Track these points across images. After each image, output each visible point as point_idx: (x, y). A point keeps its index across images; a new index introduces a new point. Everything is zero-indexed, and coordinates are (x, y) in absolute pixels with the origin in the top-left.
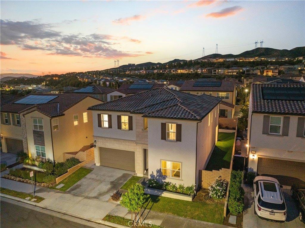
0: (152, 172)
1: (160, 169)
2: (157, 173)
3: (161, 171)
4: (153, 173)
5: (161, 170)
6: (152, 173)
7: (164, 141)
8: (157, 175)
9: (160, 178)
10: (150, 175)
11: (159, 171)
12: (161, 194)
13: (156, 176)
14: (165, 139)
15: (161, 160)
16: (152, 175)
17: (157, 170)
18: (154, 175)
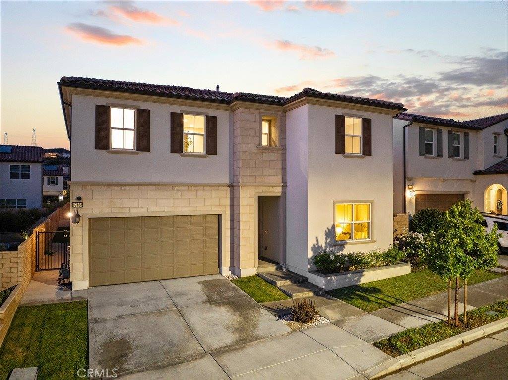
0: (317, 237)
1: (334, 226)
2: (327, 239)
3: (334, 231)
4: (317, 240)
5: (336, 228)
6: (315, 242)
7: (341, 156)
8: (326, 243)
10: (312, 248)
11: (331, 232)
12: (359, 280)
13: (324, 246)
14: (343, 153)
15: (334, 203)
16: (316, 246)
17: (327, 231)
18: (320, 244)
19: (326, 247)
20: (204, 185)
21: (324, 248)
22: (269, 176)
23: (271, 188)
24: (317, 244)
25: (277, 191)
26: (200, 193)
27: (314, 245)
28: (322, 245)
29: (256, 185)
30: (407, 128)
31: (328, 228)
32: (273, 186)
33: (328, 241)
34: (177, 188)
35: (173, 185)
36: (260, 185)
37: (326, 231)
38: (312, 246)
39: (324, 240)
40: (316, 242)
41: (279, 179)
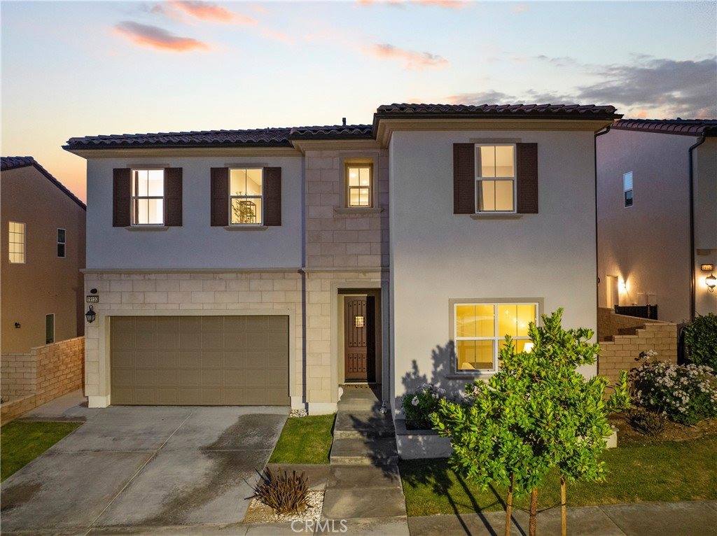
0: (414, 362)
1: (451, 343)
2: (436, 366)
3: (452, 354)
4: (415, 367)
5: (456, 350)
6: (410, 369)
7: (465, 217)
8: (434, 373)
9: (451, 383)
10: (404, 381)
11: (445, 355)
13: (429, 377)
14: (470, 210)
15: (452, 303)
16: (413, 377)
17: (437, 351)
18: (421, 374)
19: (435, 380)
20: (261, 271)
21: (429, 381)
22: (357, 255)
23: (362, 275)
24: (415, 374)
25: (375, 281)
26: (255, 284)
27: (408, 375)
28: (425, 376)
29: (334, 271)
30: (695, 151)
31: (438, 347)
32: (365, 272)
33: (439, 369)
34: (221, 275)
35: (214, 273)
36: (340, 271)
37: (434, 352)
38: (404, 375)
39: (431, 368)
40: (412, 371)
41: (377, 261)
